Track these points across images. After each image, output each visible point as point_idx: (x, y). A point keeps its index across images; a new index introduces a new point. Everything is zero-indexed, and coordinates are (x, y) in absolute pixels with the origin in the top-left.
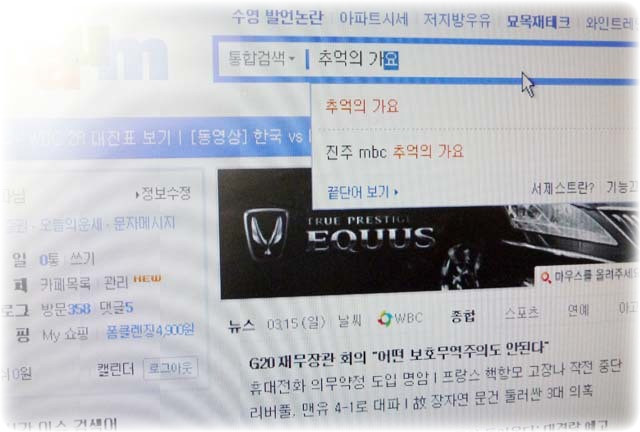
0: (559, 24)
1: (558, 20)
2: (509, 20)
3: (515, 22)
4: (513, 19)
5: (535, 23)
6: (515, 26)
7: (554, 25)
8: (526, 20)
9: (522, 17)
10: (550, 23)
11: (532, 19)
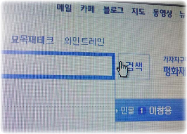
0: (46, 41)
1: (46, 38)
2: (12, 38)
3: (16, 40)
4: (15, 38)
5: (30, 41)
6: (16, 42)
7: (43, 42)
8: (24, 39)
9: (21, 36)
10: (40, 41)
11: (28, 38)
